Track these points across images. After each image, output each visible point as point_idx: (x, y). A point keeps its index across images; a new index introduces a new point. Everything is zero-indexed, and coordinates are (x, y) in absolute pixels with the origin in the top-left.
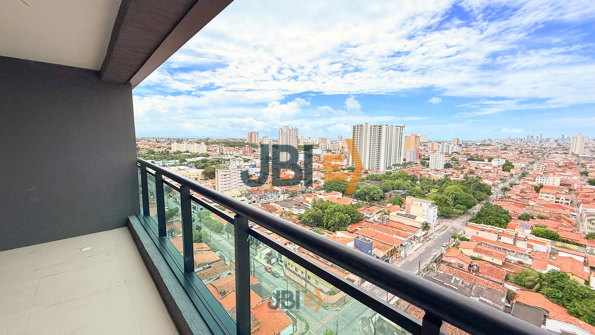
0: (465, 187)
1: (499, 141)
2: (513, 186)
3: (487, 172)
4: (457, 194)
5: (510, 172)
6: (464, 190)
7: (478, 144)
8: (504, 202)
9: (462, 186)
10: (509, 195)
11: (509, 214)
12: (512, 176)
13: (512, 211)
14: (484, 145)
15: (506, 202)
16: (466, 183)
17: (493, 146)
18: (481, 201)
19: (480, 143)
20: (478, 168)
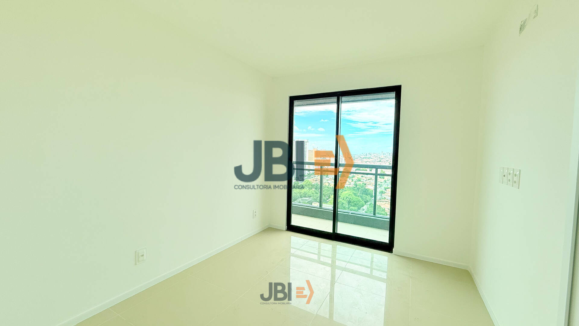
0: (355, 192)
1: (376, 155)
2: (387, 189)
3: (370, 179)
4: (350, 198)
5: (384, 178)
6: (355, 194)
7: (362, 157)
8: (382, 202)
9: (353, 191)
10: (385, 196)
11: (385, 211)
12: (386, 181)
13: (387, 209)
14: (366, 158)
15: (383, 202)
16: (356, 188)
17: (372, 158)
18: (367, 202)
19: (363, 156)
20: (363, 177)
